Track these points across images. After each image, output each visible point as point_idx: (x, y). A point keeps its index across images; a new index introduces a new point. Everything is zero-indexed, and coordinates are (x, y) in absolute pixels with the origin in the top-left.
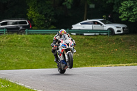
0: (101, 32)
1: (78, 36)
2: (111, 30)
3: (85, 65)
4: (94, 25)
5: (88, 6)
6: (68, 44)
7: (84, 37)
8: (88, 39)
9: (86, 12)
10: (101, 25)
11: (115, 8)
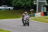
3: (2, 19)
5: (3, 2)
7: (2, 11)
11: (11, 2)
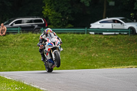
0: (121, 31)
1: (97, 36)
2: (132, 29)
3: (104, 66)
4: (114, 24)
5: (108, 3)
7: (103, 37)
8: (108, 38)
9: (105, 10)
10: (122, 23)
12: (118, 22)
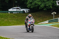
2: (24, 11)
6: (32, 22)
8: (15, 15)
11: (25, 3)
12: (19, 9)
